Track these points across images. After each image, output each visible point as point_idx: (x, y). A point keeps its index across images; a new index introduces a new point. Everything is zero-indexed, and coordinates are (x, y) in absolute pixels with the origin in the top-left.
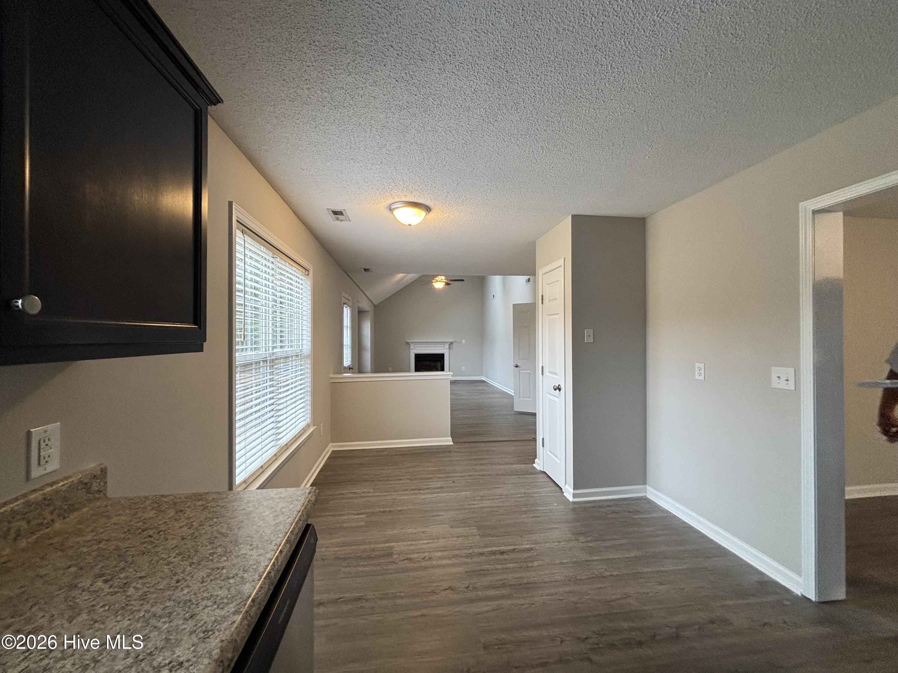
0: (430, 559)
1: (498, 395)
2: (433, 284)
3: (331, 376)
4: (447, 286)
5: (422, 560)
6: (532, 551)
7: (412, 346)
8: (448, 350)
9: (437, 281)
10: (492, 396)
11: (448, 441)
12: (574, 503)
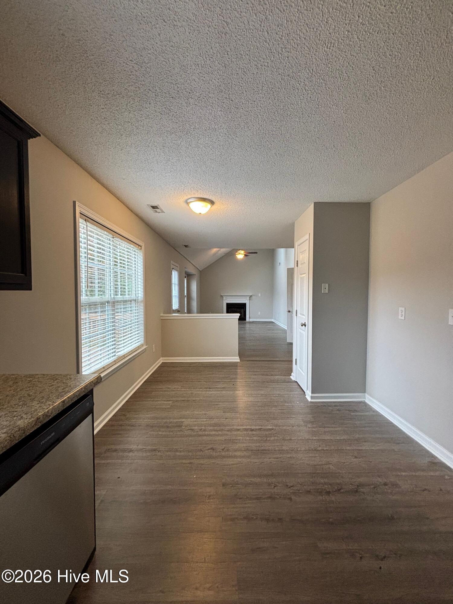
0: (205, 430)
1: (280, 332)
2: (237, 255)
3: (162, 315)
4: (246, 257)
5: (199, 431)
6: (272, 431)
7: (224, 298)
8: (249, 301)
9: (239, 253)
10: (276, 332)
11: (237, 359)
12: (311, 402)
